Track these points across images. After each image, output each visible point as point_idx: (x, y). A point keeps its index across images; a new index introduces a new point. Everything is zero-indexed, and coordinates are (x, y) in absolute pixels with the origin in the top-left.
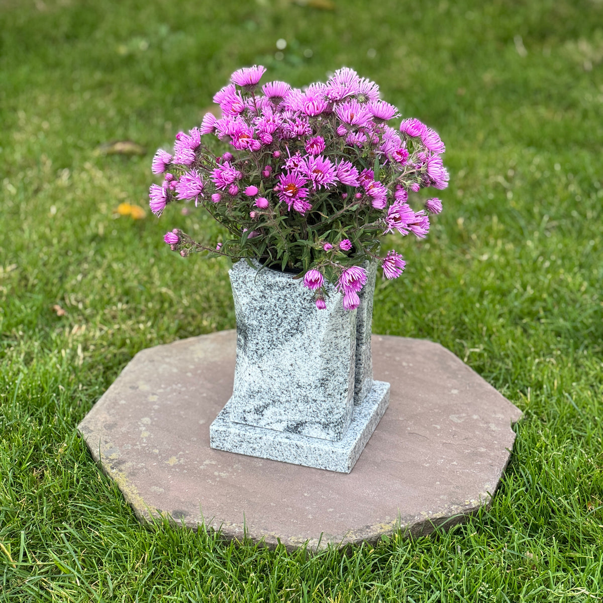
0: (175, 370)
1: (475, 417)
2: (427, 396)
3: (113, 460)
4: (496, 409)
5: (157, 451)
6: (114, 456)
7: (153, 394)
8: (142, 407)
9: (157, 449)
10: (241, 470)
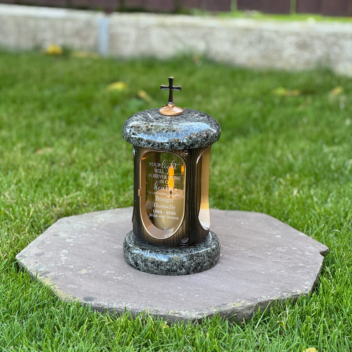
0: (85, 227)
1: (294, 248)
2: (259, 238)
3: (41, 271)
4: (308, 244)
5: (73, 267)
6: (42, 269)
7: (69, 238)
8: (62, 245)
9: (72, 265)
10: (132, 275)
